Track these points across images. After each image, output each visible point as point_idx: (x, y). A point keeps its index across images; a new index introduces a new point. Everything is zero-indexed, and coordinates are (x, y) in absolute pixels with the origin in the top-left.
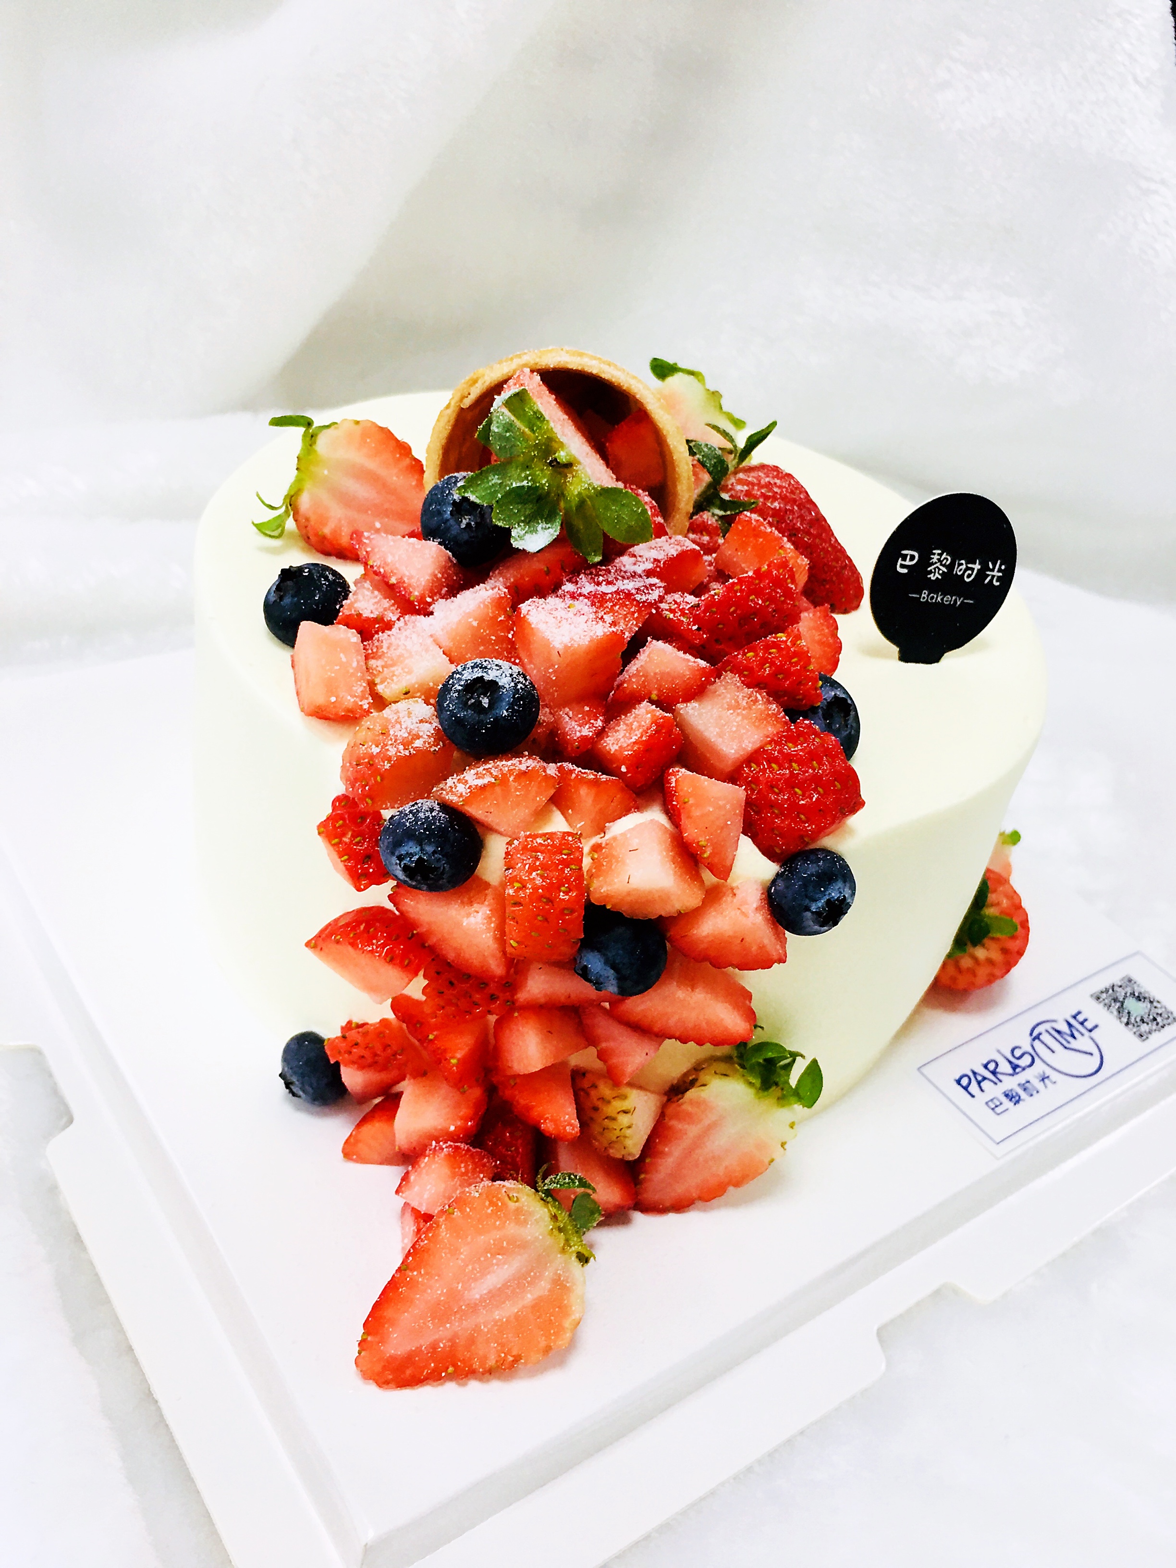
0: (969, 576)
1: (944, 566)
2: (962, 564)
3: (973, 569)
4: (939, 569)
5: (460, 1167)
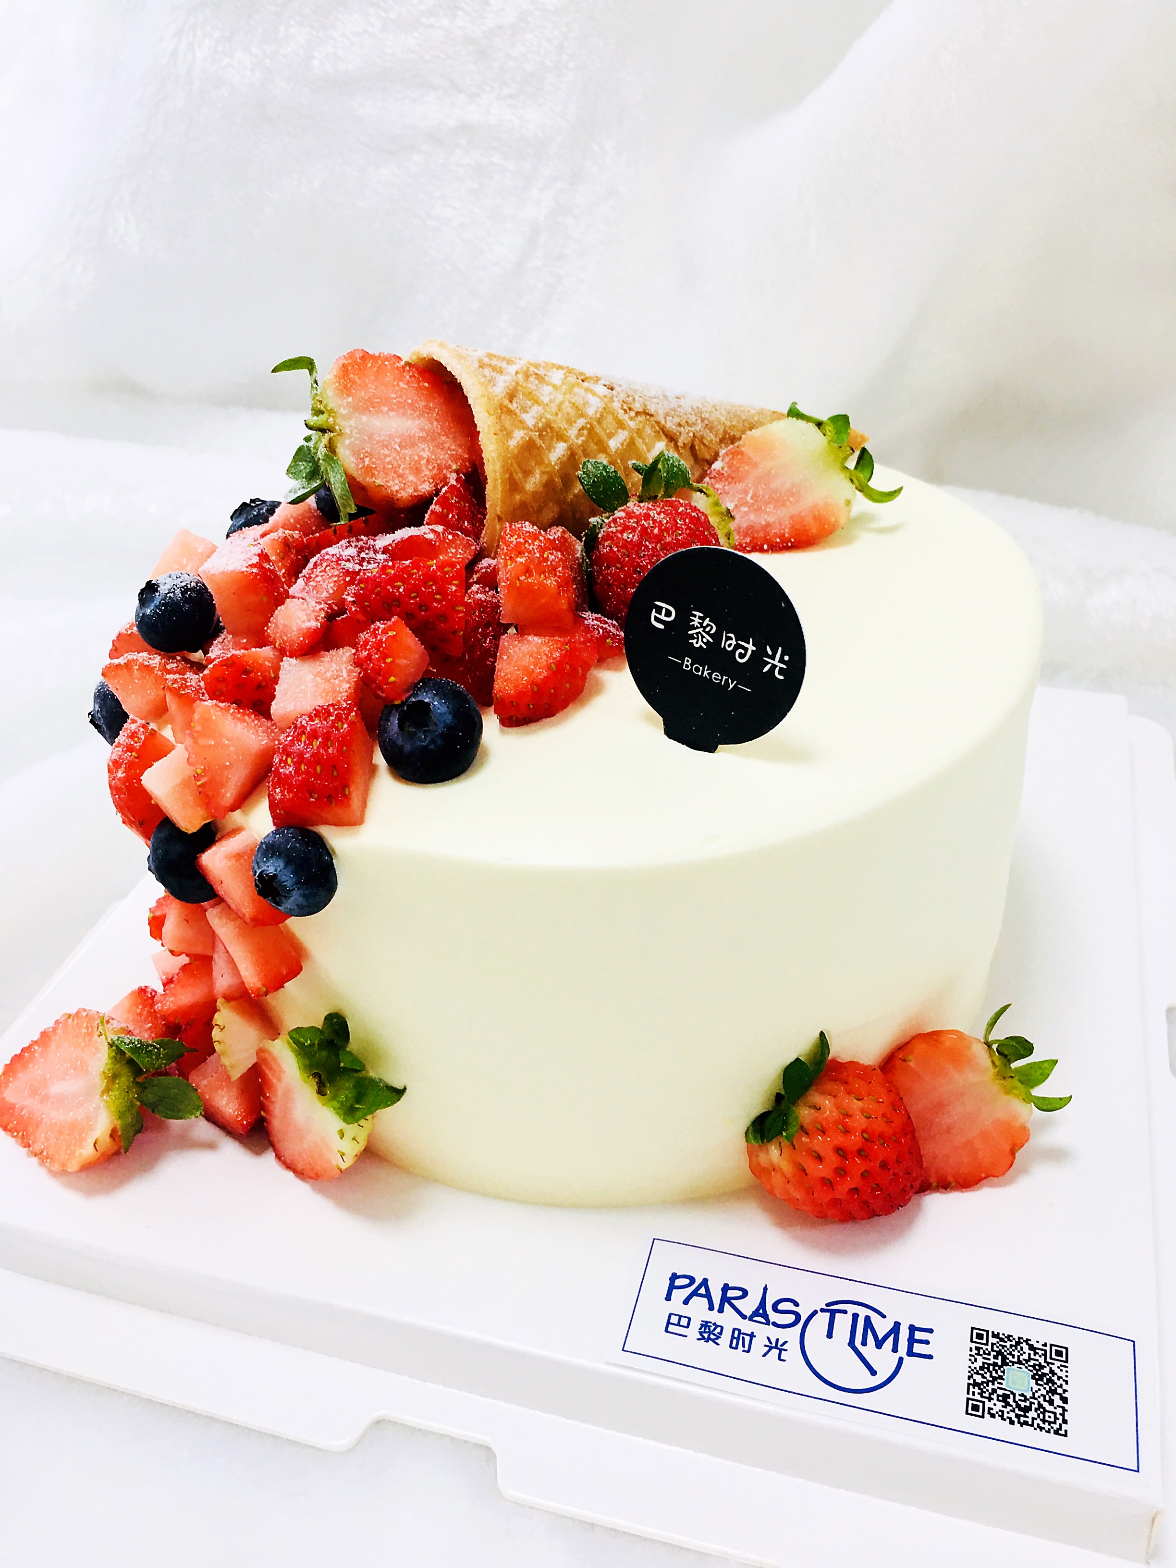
0: (742, 656)
1: (708, 633)
2: (731, 639)
3: (746, 649)
4: (703, 637)
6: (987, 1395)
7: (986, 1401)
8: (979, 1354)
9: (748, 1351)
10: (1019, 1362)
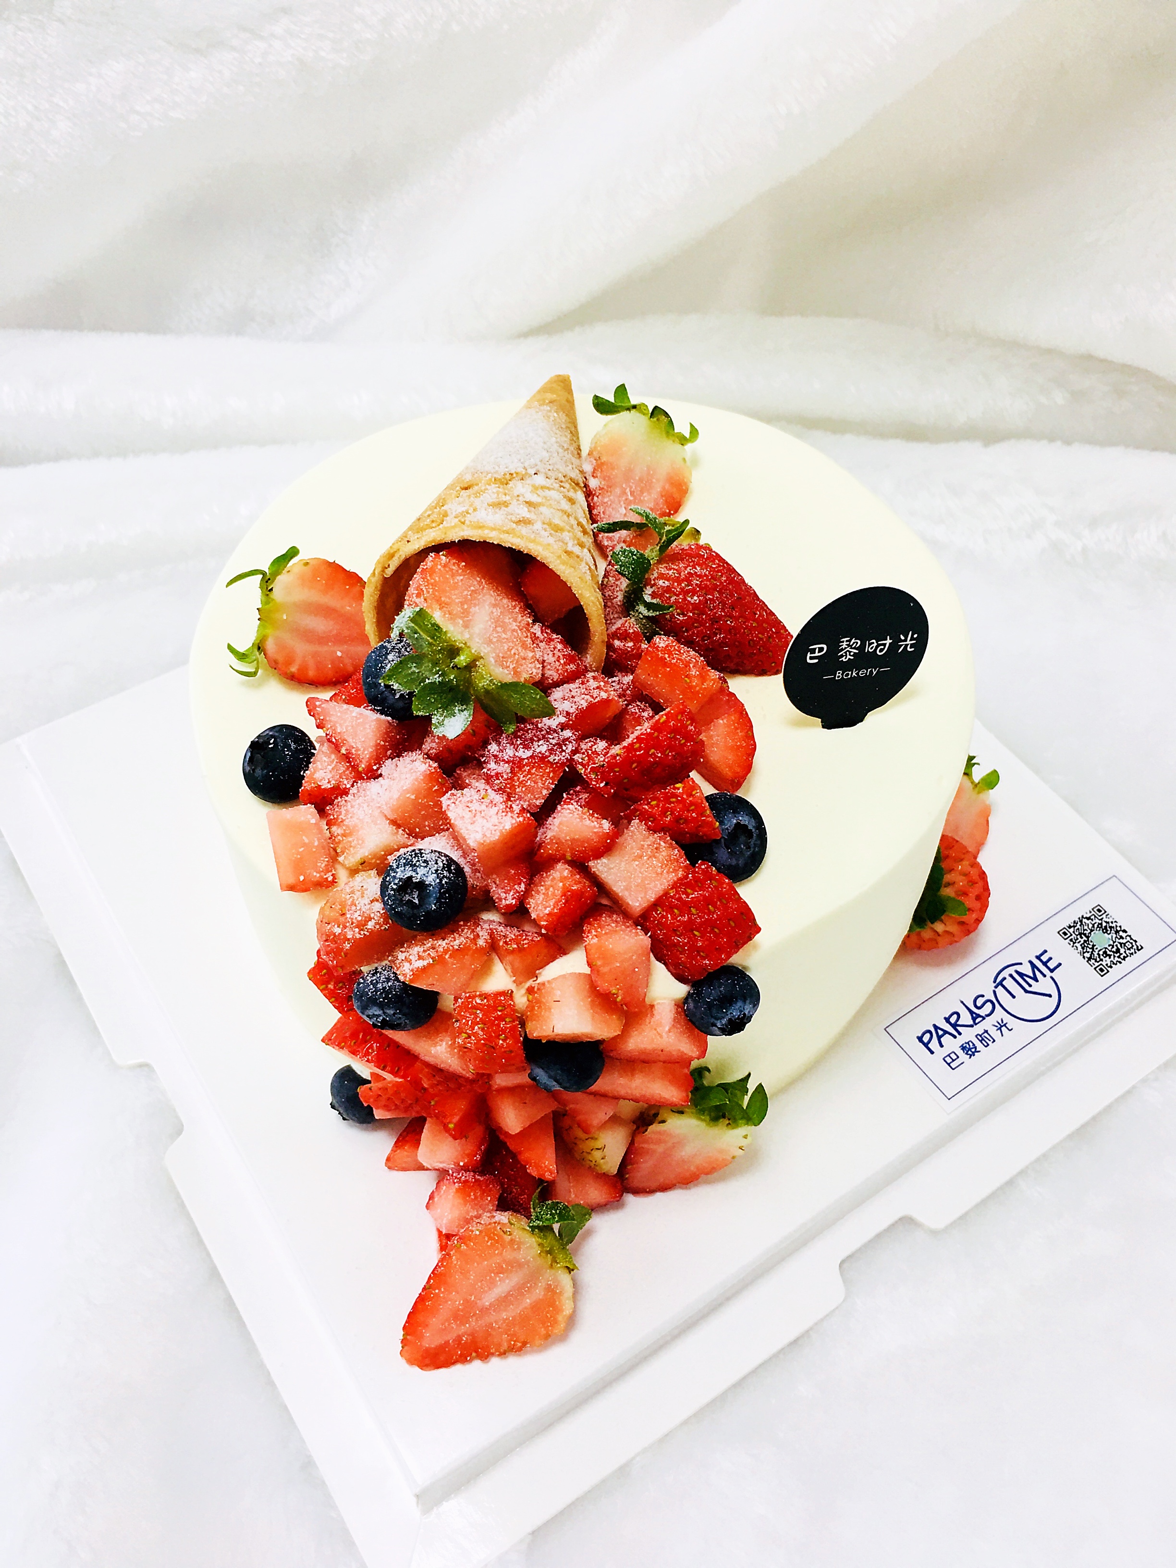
0: (881, 651)
1: (855, 648)
2: (873, 643)
3: (885, 645)
4: (850, 652)
5: (470, 1196)
6: (1098, 960)
7: (1101, 962)
8: (1074, 943)
9: (994, 1041)
10: (1092, 931)
